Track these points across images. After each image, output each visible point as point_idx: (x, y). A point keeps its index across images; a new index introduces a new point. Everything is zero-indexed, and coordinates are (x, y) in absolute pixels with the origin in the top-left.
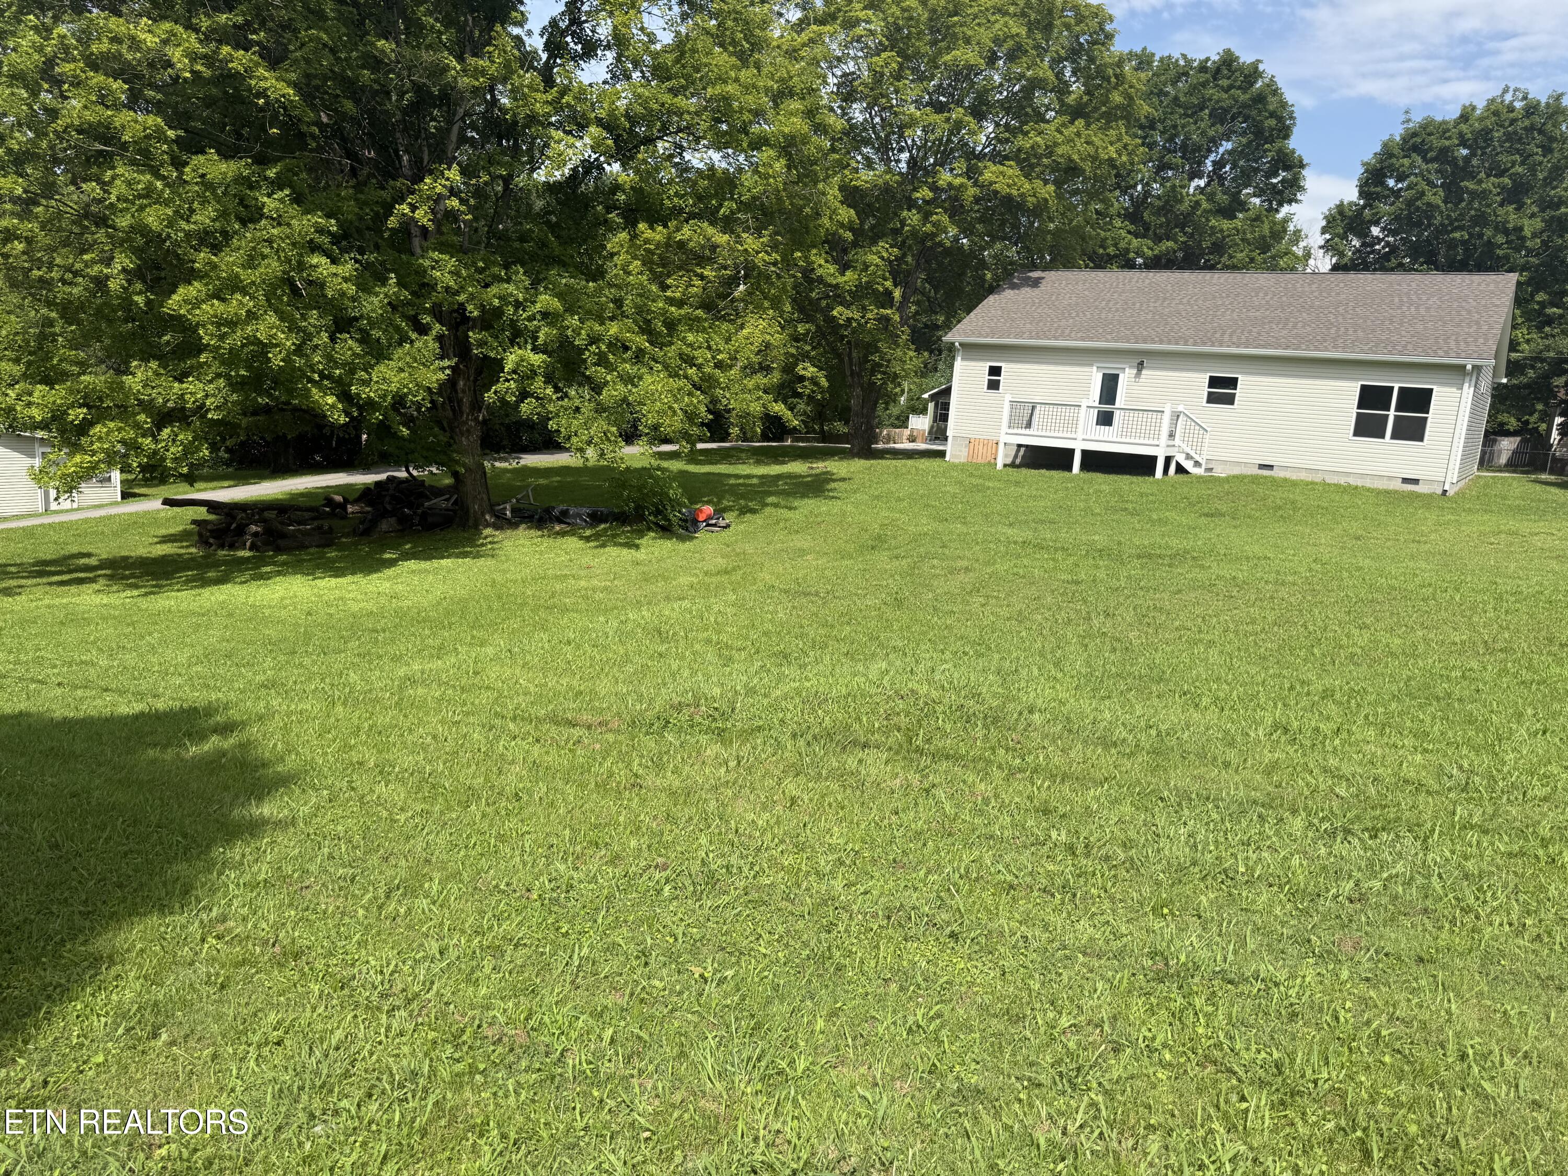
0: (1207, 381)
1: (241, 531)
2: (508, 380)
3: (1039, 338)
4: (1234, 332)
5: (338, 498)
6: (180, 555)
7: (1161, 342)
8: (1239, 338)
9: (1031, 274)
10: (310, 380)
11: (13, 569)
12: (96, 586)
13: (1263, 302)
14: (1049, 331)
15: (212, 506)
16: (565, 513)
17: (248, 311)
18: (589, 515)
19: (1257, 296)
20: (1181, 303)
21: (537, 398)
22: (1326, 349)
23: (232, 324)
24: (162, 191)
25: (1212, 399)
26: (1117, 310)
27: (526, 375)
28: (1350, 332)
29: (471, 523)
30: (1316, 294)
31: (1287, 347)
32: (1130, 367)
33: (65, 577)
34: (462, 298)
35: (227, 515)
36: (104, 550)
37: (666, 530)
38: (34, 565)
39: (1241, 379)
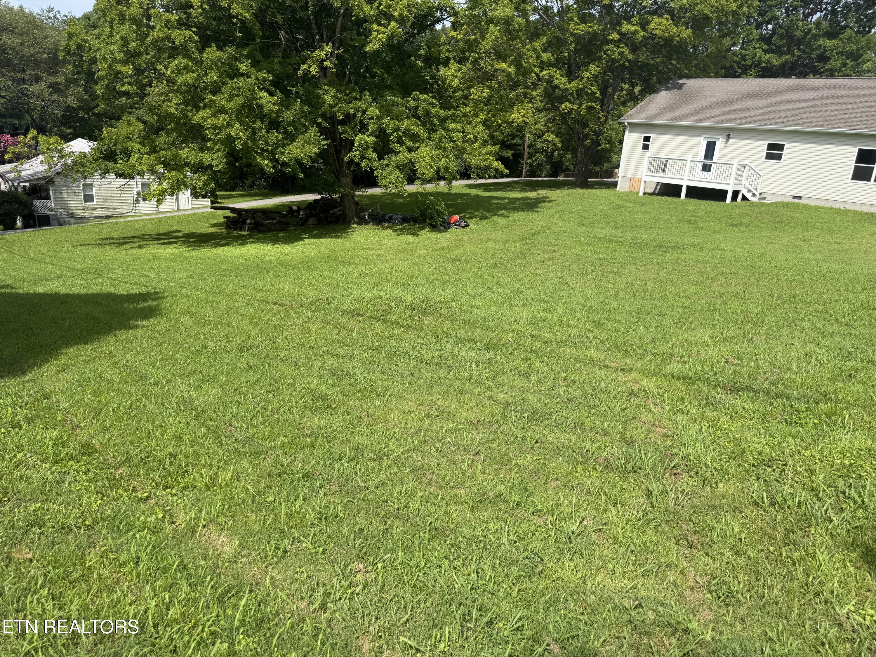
0: (766, 146)
1: (244, 222)
2: (356, 151)
3: (672, 120)
4: (786, 116)
5: (295, 208)
6: (217, 233)
7: (741, 122)
8: (788, 120)
9: (679, 81)
10: (257, 152)
11: (147, 237)
12: (176, 245)
13: (812, 97)
14: (679, 116)
15: (233, 210)
16: (391, 218)
17: (227, 122)
18: (401, 219)
19: (809, 93)
20: (761, 98)
21: (369, 160)
22: (839, 127)
23: (221, 128)
24: (192, 67)
25: (769, 157)
26: (722, 103)
27: (365, 147)
28: (858, 116)
29: (347, 221)
30: (846, 92)
31: (816, 126)
32: (723, 138)
33: (166, 241)
34: (336, 109)
35: (238, 214)
36: (186, 229)
37: (434, 227)
38: (156, 235)
39: (788, 146)
